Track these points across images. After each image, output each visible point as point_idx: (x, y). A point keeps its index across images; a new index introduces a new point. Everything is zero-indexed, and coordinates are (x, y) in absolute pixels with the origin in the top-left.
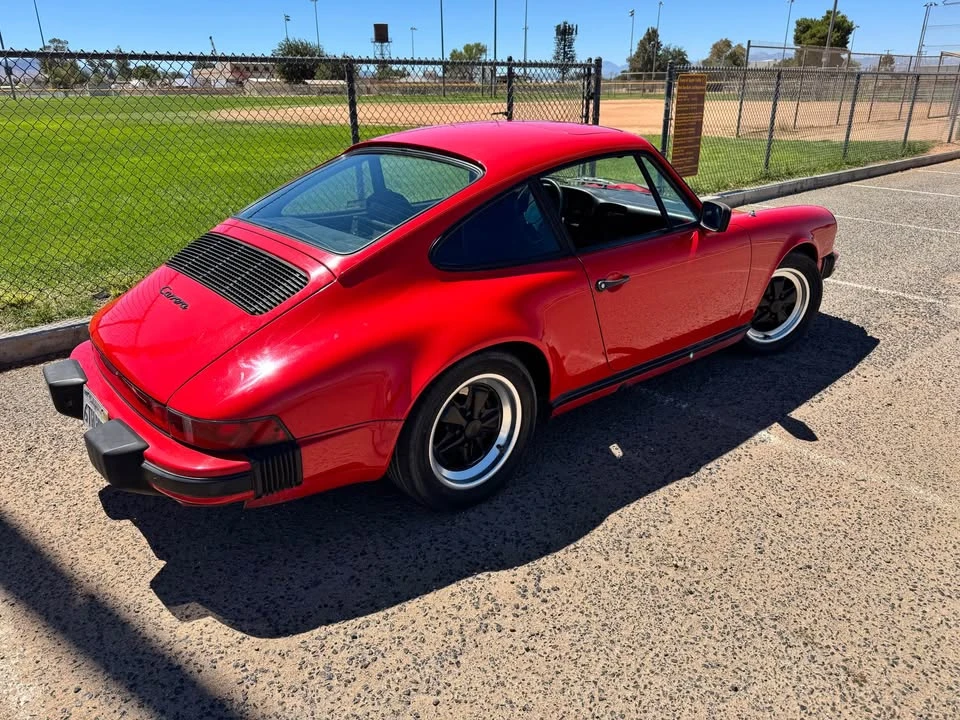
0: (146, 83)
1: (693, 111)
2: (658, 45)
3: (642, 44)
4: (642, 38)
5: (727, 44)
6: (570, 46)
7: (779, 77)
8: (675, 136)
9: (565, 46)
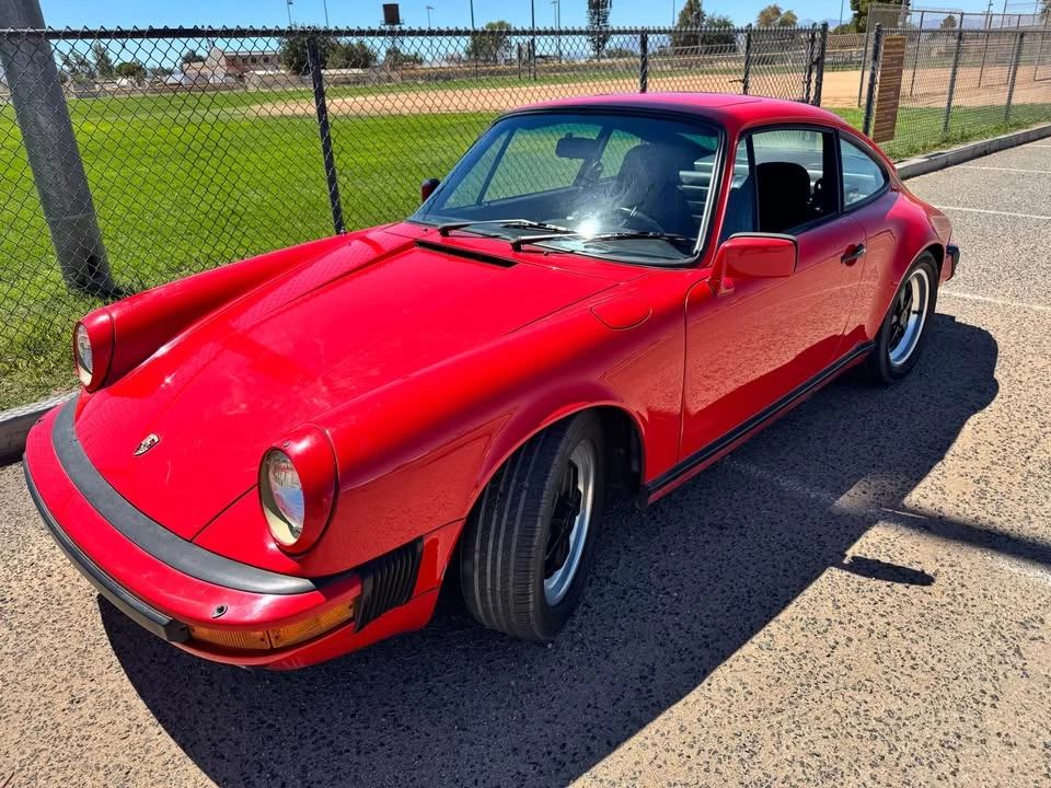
0: (134, 81)
1: (892, 74)
2: (700, 15)
3: (683, 15)
4: (682, 9)
5: (776, 11)
6: (604, 21)
7: (960, 38)
8: (879, 100)
9: (599, 20)
